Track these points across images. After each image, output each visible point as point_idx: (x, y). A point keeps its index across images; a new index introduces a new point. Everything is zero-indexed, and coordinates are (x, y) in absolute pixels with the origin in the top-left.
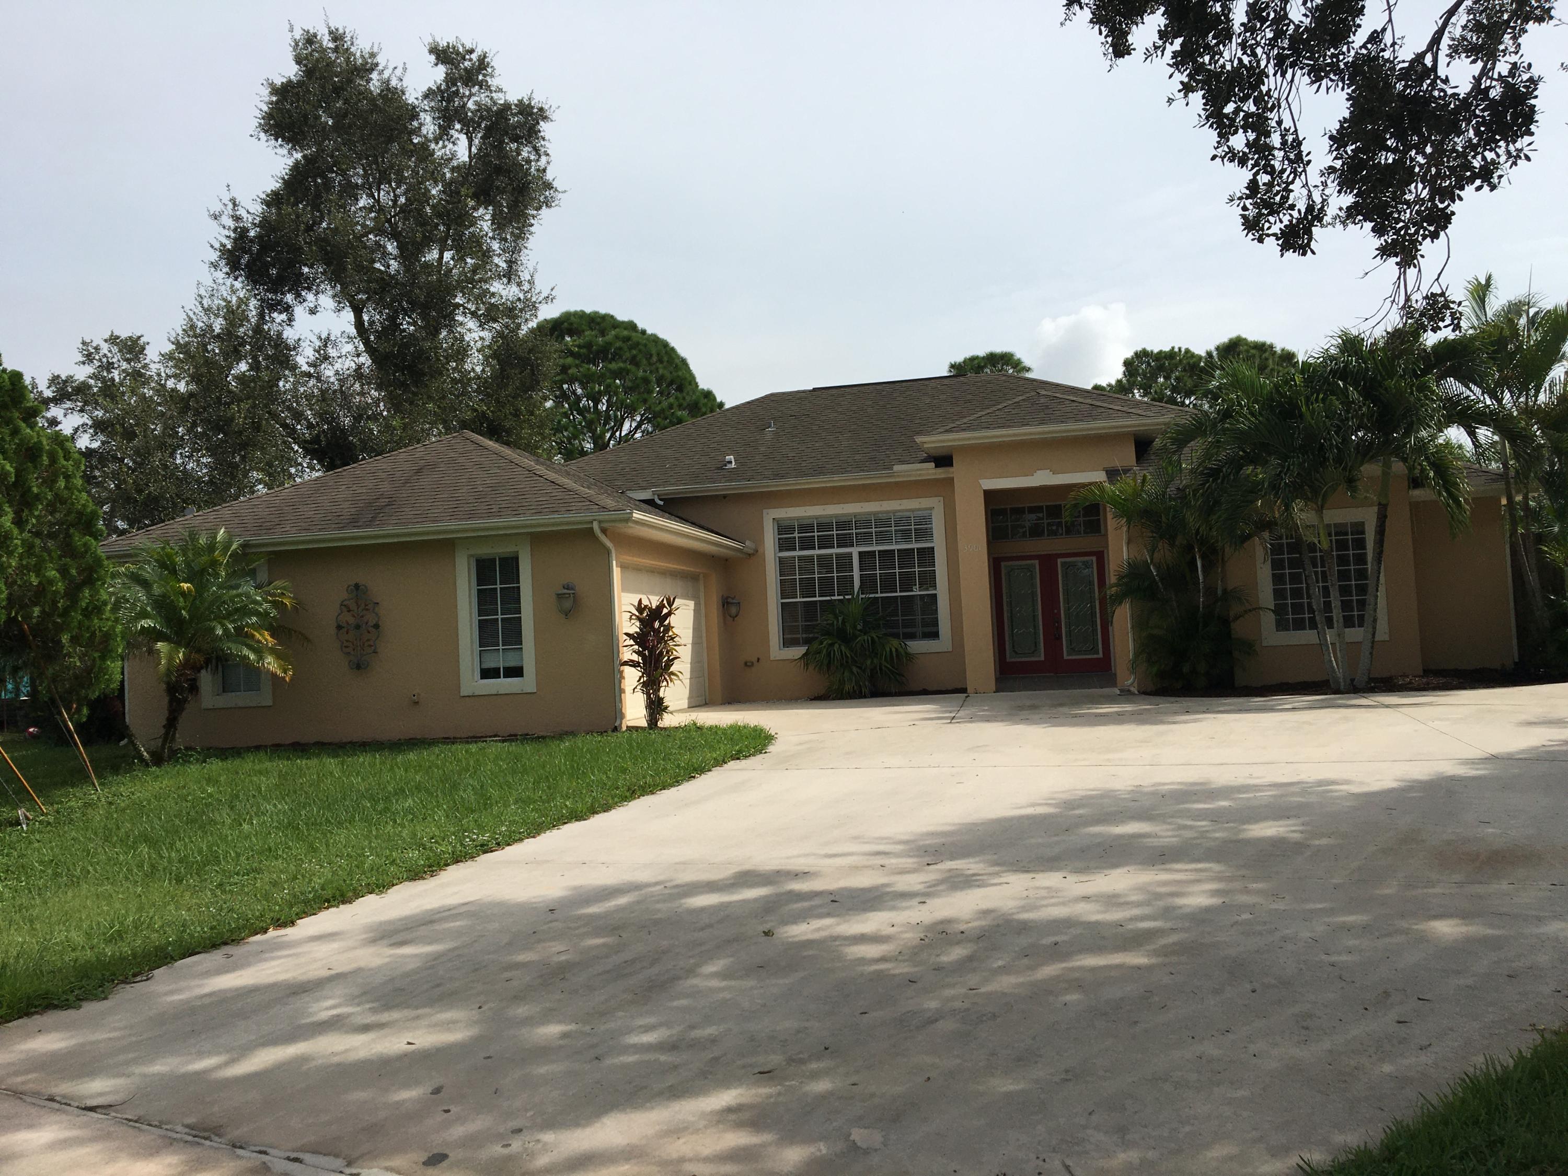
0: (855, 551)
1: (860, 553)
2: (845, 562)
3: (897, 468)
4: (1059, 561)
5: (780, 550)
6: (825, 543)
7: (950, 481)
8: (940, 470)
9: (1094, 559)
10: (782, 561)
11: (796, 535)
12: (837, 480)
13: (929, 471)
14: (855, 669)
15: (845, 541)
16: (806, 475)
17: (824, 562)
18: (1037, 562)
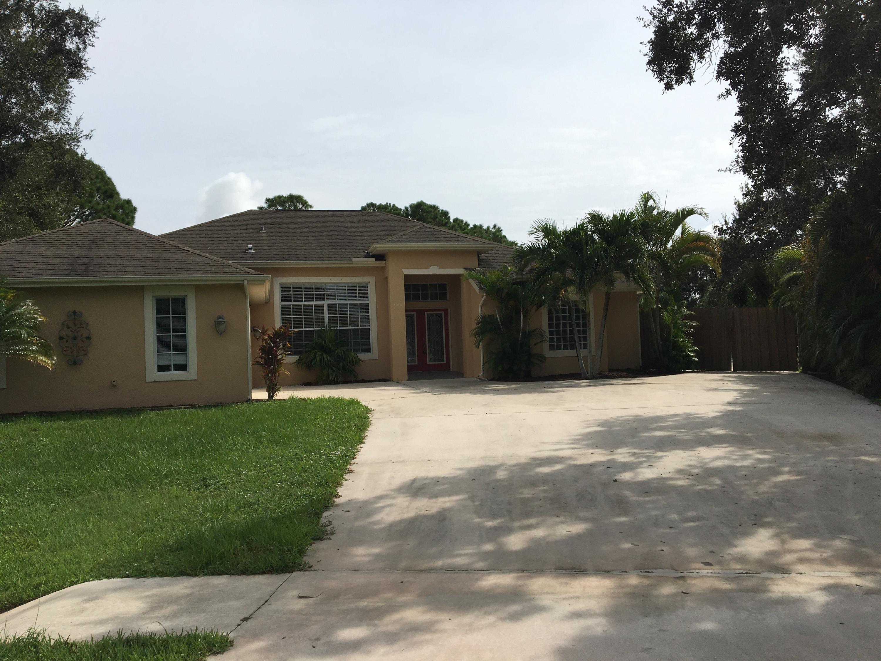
0: (326, 303)
1: (328, 304)
2: (320, 309)
3: (354, 259)
4: (426, 313)
5: (282, 301)
6: (309, 298)
7: (383, 269)
8: (377, 262)
9: (443, 313)
10: (283, 307)
11: (292, 293)
12: (321, 264)
13: (371, 262)
14: (334, 369)
15: (320, 298)
16: (301, 260)
17: (308, 309)
18: (415, 313)
